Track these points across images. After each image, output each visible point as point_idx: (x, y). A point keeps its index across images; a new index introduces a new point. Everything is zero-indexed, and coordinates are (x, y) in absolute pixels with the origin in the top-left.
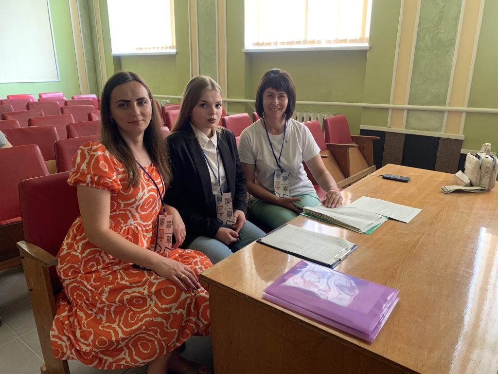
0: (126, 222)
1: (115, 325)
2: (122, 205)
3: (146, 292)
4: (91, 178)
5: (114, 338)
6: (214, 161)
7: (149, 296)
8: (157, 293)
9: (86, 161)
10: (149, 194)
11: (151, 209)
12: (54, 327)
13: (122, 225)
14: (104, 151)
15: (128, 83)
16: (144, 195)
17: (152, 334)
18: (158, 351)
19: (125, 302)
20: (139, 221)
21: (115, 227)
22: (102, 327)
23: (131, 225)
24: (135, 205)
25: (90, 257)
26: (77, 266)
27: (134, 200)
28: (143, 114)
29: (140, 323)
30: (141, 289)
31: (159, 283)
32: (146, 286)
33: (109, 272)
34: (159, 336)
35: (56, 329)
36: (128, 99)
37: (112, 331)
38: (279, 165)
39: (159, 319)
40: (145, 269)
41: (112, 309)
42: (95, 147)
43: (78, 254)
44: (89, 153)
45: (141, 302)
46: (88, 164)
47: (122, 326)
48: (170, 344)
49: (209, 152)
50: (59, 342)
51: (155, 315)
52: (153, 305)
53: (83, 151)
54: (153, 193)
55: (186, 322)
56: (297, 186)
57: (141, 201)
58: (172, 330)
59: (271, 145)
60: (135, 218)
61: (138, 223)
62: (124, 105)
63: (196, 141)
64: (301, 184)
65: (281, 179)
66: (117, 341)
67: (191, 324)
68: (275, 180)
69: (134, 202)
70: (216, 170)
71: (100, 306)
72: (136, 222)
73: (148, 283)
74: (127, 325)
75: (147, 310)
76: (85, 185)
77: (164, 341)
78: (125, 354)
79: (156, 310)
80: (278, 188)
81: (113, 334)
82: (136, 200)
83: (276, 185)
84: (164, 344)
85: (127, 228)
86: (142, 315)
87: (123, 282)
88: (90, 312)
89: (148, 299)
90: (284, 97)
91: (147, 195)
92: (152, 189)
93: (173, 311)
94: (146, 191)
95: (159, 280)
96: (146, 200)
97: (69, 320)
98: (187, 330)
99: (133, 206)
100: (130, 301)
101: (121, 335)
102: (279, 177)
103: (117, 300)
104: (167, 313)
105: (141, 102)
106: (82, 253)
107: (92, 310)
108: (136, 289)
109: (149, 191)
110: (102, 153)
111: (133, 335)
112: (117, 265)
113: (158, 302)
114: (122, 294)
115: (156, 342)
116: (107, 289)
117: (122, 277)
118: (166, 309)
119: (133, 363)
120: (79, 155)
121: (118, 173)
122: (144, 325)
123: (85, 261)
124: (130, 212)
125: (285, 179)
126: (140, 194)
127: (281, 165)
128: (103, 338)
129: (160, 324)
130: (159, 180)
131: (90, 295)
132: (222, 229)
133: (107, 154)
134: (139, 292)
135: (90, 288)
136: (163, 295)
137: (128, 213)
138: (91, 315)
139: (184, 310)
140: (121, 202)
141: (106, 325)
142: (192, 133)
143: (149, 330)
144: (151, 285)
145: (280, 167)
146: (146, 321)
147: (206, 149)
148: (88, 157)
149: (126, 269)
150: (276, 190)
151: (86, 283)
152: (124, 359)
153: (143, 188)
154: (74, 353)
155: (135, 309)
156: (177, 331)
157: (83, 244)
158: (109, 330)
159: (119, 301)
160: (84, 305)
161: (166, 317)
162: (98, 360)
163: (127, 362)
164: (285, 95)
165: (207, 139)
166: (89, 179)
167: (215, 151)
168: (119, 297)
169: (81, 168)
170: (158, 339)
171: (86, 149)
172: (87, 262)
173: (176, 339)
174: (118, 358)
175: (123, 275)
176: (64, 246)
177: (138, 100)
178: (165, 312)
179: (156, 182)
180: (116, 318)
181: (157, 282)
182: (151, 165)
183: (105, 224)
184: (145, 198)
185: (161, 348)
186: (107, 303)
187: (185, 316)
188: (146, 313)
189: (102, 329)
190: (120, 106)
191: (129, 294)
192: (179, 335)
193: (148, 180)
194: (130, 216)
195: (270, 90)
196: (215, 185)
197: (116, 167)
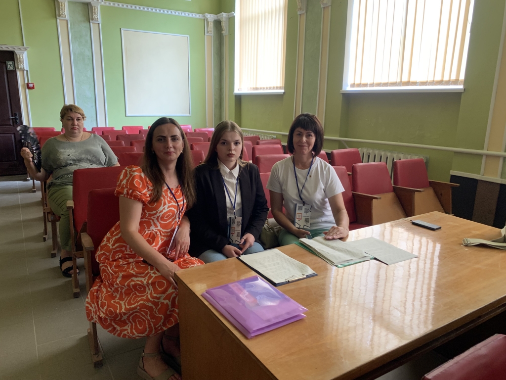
0: (149, 228)
1: (122, 303)
2: (147, 215)
3: (145, 282)
4: (127, 191)
5: (118, 311)
6: (233, 189)
7: (148, 286)
8: (153, 284)
9: (127, 178)
10: (168, 209)
11: (170, 220)
12: (89, 296)
13: (146, 230)
14: (140, 172)
15: (166, 125)
16: (164, 209)
17: (144, 314)
18: (148, 329)
19: (131, 287)
20: (159, 228)
21: (141, 230)
22: (114, 302)
23: (153, 230)
24: (156, 216)
25: (118, 249)
26: (108, 254)
27: (155, 212)
28: (174, 148)
29: (137, 304)
30: (143, 279)
31: (156, 277)
32: (147, 278)
33: (125, 263)
34: (149, 318)
35: (89, 298)
36: (165, 135)
37: (118, 306)
38: (300, 197)
39: (150, 304)
40: (150, 265)
41: (123, 291)
42: (134, 169)
43: (110, 245)
44: (130, 173)
45: (142, 289)
46: (128, 180)
47: (126, 304)
48: (157, 326)
49: (229, 182)
50: (90, 308)
51: (148, 300)
52: (149, 293)
53: (126, 171)
54: (173, 209)
55: (170, 311)
56: (320, 220)
57: (161, 214)
58: (159, 316)
59: (296, 177)
60: (156, 226)
61: (158, 230)
62: (161, 139)
63: (218, 171)
64: (324, 219)
65: (303, 211)
66: (120, 313)
67: (175, 315)
68: (297, 211)
69: (156, 214)
70: (233, 196)
71: (116, 286)
72: (157, 228)
73: (148, 276)
74: (130, 304)
75: (144, 296)
76: (123, 195)
77: (152, 322)
78: (128, 327)
79: (149, 297)
80: (299, 219)
81: (118, 308)
82: (157, 212)
83: (297, 216)
84: (152, 325)
85: (149, 232)
86: (140, 298)
87: (132, 272)
88: (109, 289)
89: (147, 288)
90: (312, 136)
91: (166, 210)
92: (172, 205)
93: (162, 300)
94: (166, 206)
95: (156, 275)
96: (166, 213)
97: (97, 292)
98: (172, 319)
99: (155, 216)
100: (135, 286)
101: (123, 310)
102: (301, 209)
103: (126, 284)
104: (156, 300)
105: (174, 138)
106: (113, 245)
107: (111, 289)
108: (140, 279)
109: (169, 207)
110: (139, 174)
111: (131, 312)
112: (131, 258)
113: (153, 291)
114: (130, 280)
115: (146, 321)
116: (121, 274)
117: (133, 267)
118: (156, 298)
119: (131, 335)
120: (123, 174)
121: (149, 190)
122: (138, 306)
123: (114, 252)
124: (153, 220)
125: (306, 211)
126: (161, 208)
127: (302, 196)
128: (112, 309)
129: (150, 308)
130: (182, 198)
131: (111, 277)
132: (228, 247)
133: (143, 175)
134: (141, 281)
135: (111, 272)
136: (157, 287)
137: (151, 221)
138: (110, 292)
139: (169, 301)
140: (146, 212)
141: (117, 301)
142: (217, 165)
143: (142, 311)
144: (150, 277)
145: (301, 199)
146: (141, 304)
147: (227, 179)
148: (129, 175)
149: (137, 262)
150: (297, 221)
151: (109, 268)
152: (126, 330)
153: (165, 204)
154: (97, 318)
155: (138, 294)
156: (163, 317)
157: (115, 239)
158: (117, 305)
159: (127, 285)
160: (107, 284)
161: (156, 304)
162: (112, 327)
163: (128, 333)
164: (313, 134)
165: (228, 170)
166: (125, 192)
167: (235, 181)
168: (128, 282)
169: (122, 183)
170: (148, 320)
171: (128, 170)
172: (115, 253)
173: (163, 323)
174: (124, 328)
175: (134, 266)
176: (105, 239)
177: (172, 136)
178: (154, 300)
179: (177, 200)
180: (125, 298)
181: (154, 275)
182: (178, 187)
183: (134, 226)
184: (164, 211)
185: (150, 327)
186: (120, 285)
187: (170, 307)
188: (143, 298)
189: (113, 303)
190: (159, 140)
191: (134, 281)
192: (165, 320)
193: (171, 199)
194: (152, 223)
195: (299, 129)
196: (231, 209)
197: (148, 185)
